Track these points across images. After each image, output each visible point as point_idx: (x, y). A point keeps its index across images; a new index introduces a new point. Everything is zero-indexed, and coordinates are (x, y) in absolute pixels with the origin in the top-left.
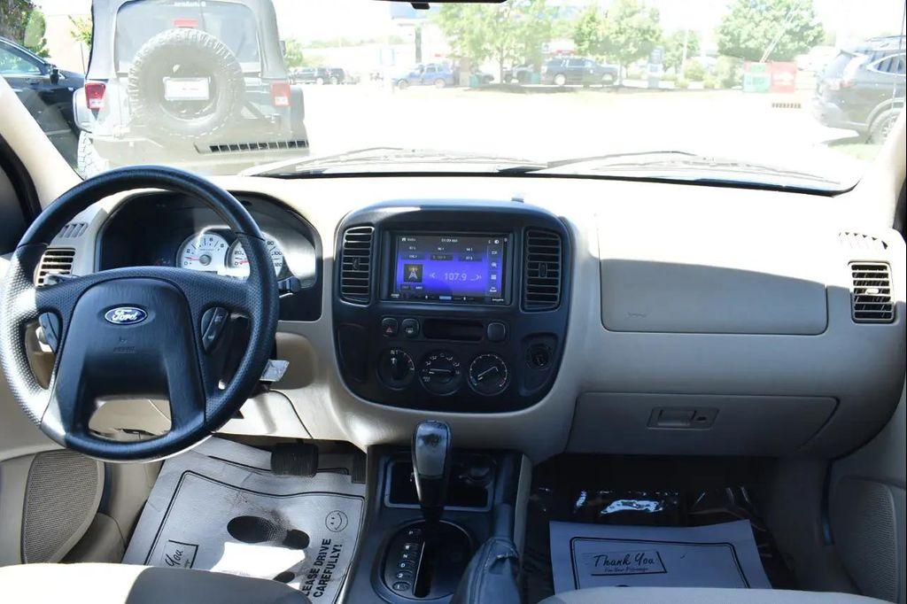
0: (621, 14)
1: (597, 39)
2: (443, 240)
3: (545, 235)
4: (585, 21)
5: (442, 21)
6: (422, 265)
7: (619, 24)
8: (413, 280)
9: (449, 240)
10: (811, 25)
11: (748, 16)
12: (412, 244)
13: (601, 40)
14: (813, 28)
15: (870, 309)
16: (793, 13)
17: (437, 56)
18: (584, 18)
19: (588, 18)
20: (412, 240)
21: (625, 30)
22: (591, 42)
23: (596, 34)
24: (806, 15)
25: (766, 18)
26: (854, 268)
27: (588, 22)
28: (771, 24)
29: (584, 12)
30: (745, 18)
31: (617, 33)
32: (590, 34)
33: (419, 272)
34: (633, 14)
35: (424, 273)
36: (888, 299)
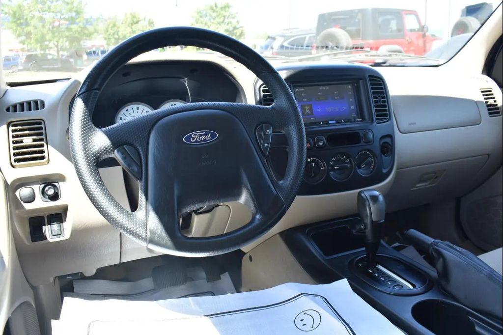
0: (132, 22)
1: (119, 37)
2: (320, 88)
3: (376, 80)
4: (110, 26)
5: (15, 28)
6: (311, 105)
7: (132, 28)
8: (308, 114)
9: (324, 88)
10: (237, 27)
11: (204, 22)
12: (303, 92)
13: (121, 37)
14: (238, 29)
15: (493, 110)
16: (226, 21)
17: (11, 50)
18: (109, 25)
19: (111, 25)
20: (302, 89)
21: (135, 31)
22: (116, 39)
23: (118, 34)
24: (234, 22)
25: (213, 23)
26: (482, 92)
27: (112, 27)
28: (217, 26)
29: (109, 21)
30: (202, 23)
31: (130, 33)
32: (114, 34)
33: (311, 109)
34: (137, 22)
35: (314, 109)
36: (497, 105)
